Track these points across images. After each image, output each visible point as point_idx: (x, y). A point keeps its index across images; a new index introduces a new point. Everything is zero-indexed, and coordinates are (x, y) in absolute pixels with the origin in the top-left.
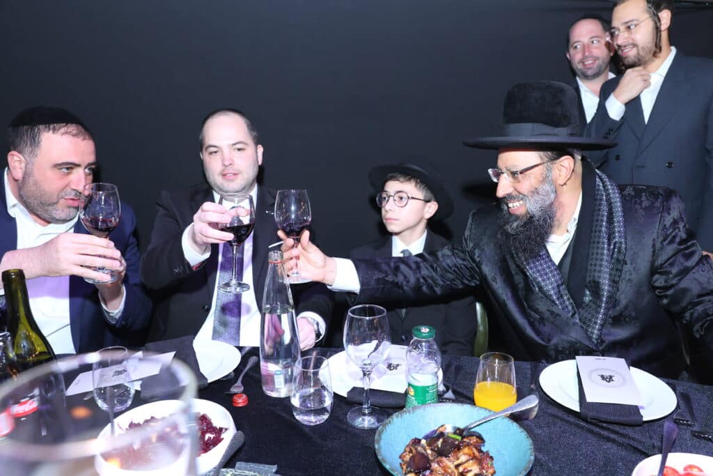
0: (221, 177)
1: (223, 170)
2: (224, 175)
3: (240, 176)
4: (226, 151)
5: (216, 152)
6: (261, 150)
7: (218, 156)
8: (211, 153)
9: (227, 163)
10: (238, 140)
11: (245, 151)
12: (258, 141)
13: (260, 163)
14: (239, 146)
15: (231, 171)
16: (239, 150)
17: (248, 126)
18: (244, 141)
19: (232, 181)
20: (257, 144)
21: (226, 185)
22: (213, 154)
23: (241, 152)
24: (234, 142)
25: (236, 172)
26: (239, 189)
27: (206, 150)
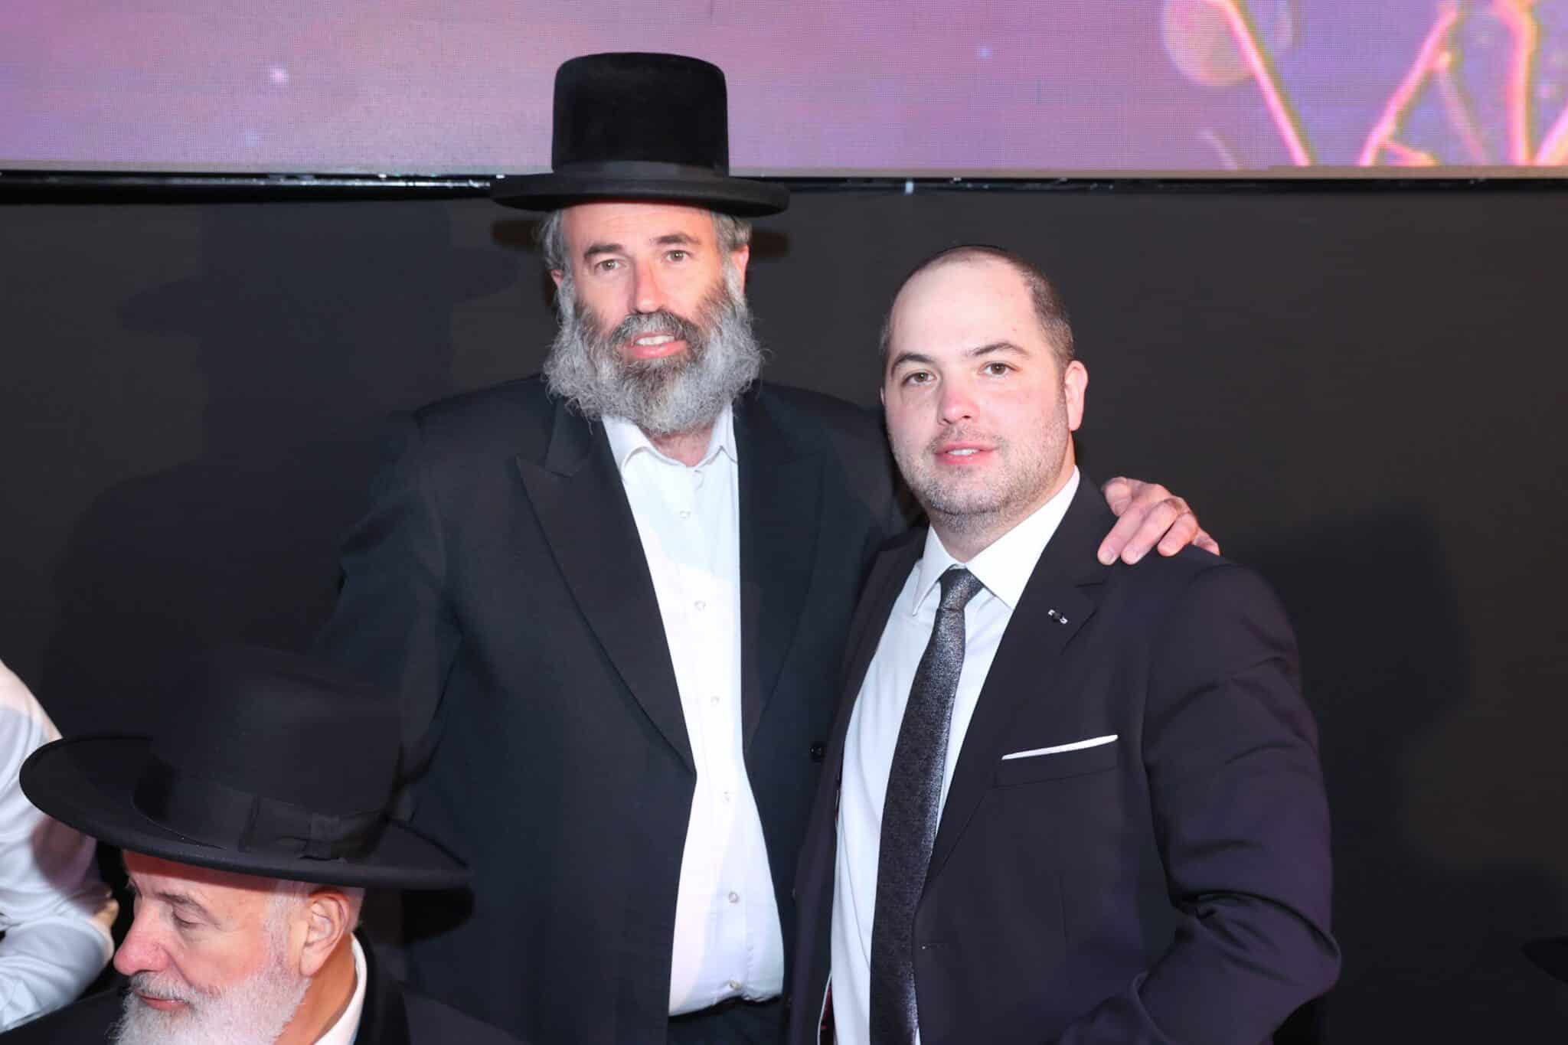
0: (931, 458)
1: (941, 437)
2: (942, 454)
4: (959, 372)
5: (920, 377)
6: (1078, 378)
7: (930, 386)
8: (906, 381)
9: (954, 412)
11: (1016, 375)
14: (996, 357)
15: (970, 440)
16: (998, 368)
18: (1013, 340)
21: (944, 484)
22: (913, 381)
23: (1005, 379)
24: (982, 344)
25: (986, 443)
26: (984, 502)
27: (894, 373)
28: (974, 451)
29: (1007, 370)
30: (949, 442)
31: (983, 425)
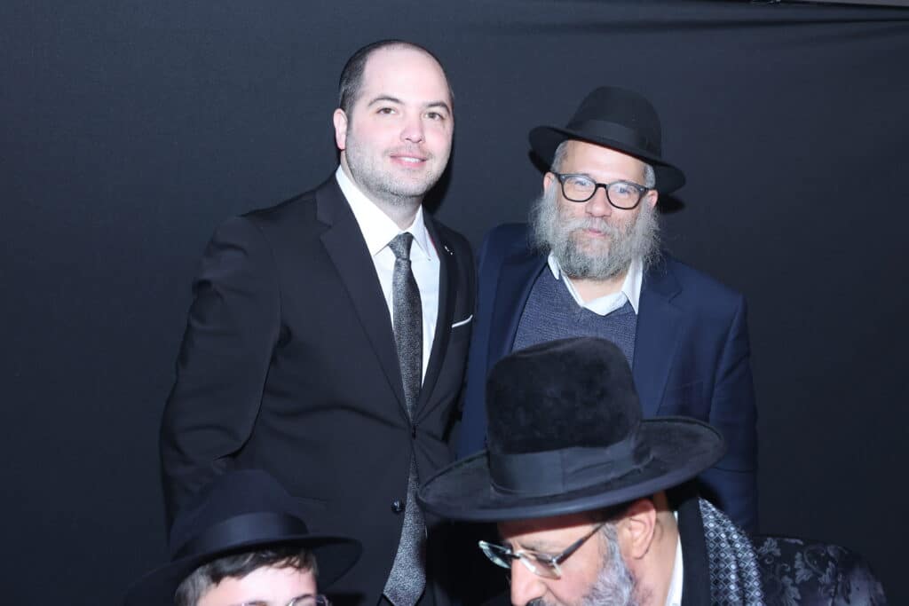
0: (389, 160)
1: (397, 149)
3: (429, 163)
5: (387, 111)
7: (395, 117)
8: (379, 112)
15: (417, 153)
16: (432, 115)
22: (382, 112)
23: (436, 121)
24: (433, 100)
27: (371, 104)
28: (417, 160)
29: (437, 117)
30: (403, 152)
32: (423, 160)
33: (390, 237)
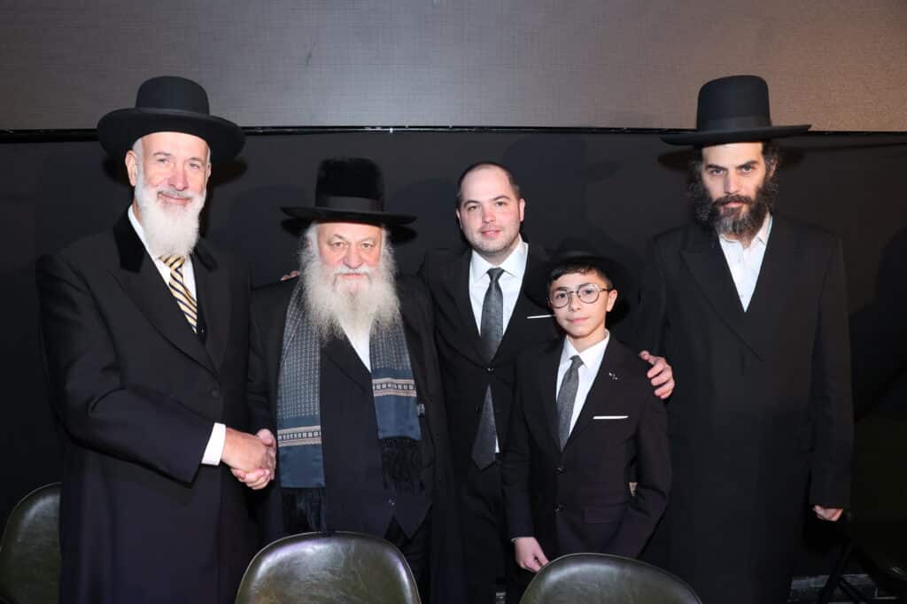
0: (480, 234)
1: (482, 228)
2: (483, 233)
3: (501, 233)
4: (487, 206)
5: (474, 207)
6: (523, 204)
7: (478, 211)
8: (470, 209)
9: (488, 219)
10: (500, 194)
11: (506, 206)
12: (521, 195)
13: (522, 219)
14: (500, 200)
15: (493, 228)
16: (500, 204)
17: (510, 179)
18: (506, 195)
19: (492, 239)
20: (519, 199)
21: (485, 244)
22: (472, 209)
23: (503, 207)
24: (496, 196)
25: (498, 229)
26: (499, 248)
27: (465, 206)
28: (495, 232)
29: (503, 204)
30: (486, 229)
31: (497, 223)
32: (498, 231)
33: (487, 269)
